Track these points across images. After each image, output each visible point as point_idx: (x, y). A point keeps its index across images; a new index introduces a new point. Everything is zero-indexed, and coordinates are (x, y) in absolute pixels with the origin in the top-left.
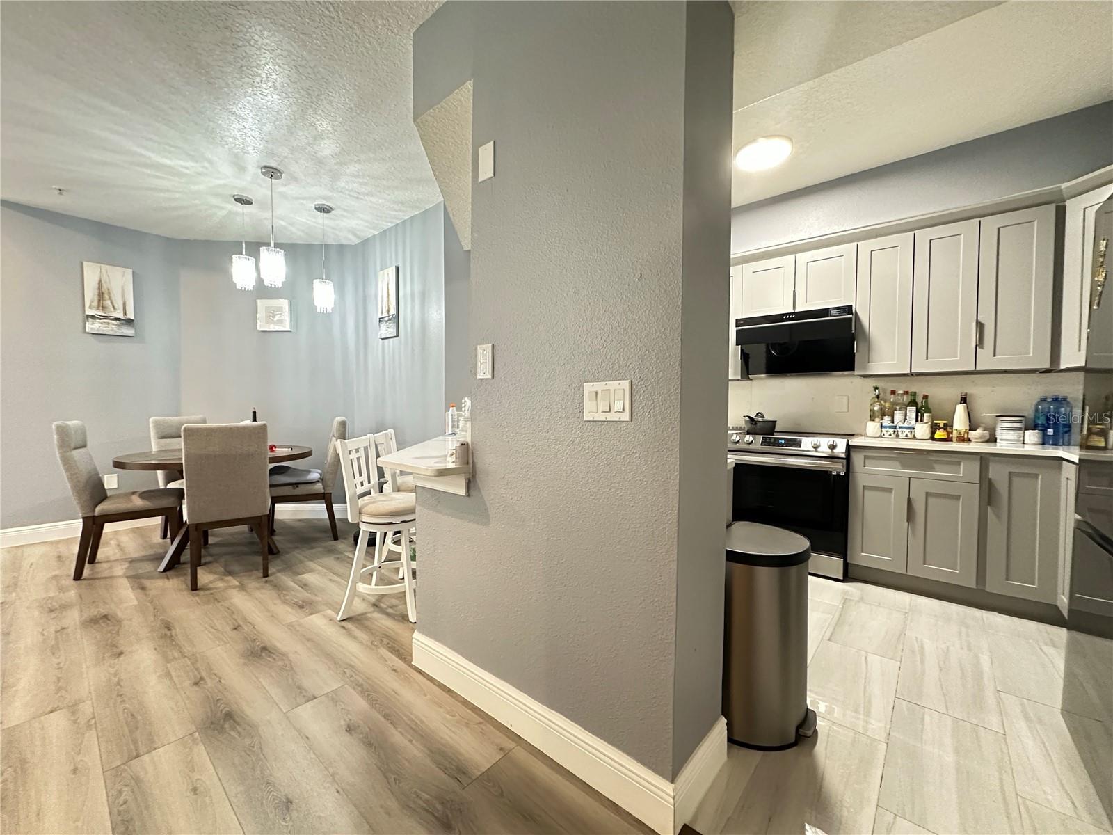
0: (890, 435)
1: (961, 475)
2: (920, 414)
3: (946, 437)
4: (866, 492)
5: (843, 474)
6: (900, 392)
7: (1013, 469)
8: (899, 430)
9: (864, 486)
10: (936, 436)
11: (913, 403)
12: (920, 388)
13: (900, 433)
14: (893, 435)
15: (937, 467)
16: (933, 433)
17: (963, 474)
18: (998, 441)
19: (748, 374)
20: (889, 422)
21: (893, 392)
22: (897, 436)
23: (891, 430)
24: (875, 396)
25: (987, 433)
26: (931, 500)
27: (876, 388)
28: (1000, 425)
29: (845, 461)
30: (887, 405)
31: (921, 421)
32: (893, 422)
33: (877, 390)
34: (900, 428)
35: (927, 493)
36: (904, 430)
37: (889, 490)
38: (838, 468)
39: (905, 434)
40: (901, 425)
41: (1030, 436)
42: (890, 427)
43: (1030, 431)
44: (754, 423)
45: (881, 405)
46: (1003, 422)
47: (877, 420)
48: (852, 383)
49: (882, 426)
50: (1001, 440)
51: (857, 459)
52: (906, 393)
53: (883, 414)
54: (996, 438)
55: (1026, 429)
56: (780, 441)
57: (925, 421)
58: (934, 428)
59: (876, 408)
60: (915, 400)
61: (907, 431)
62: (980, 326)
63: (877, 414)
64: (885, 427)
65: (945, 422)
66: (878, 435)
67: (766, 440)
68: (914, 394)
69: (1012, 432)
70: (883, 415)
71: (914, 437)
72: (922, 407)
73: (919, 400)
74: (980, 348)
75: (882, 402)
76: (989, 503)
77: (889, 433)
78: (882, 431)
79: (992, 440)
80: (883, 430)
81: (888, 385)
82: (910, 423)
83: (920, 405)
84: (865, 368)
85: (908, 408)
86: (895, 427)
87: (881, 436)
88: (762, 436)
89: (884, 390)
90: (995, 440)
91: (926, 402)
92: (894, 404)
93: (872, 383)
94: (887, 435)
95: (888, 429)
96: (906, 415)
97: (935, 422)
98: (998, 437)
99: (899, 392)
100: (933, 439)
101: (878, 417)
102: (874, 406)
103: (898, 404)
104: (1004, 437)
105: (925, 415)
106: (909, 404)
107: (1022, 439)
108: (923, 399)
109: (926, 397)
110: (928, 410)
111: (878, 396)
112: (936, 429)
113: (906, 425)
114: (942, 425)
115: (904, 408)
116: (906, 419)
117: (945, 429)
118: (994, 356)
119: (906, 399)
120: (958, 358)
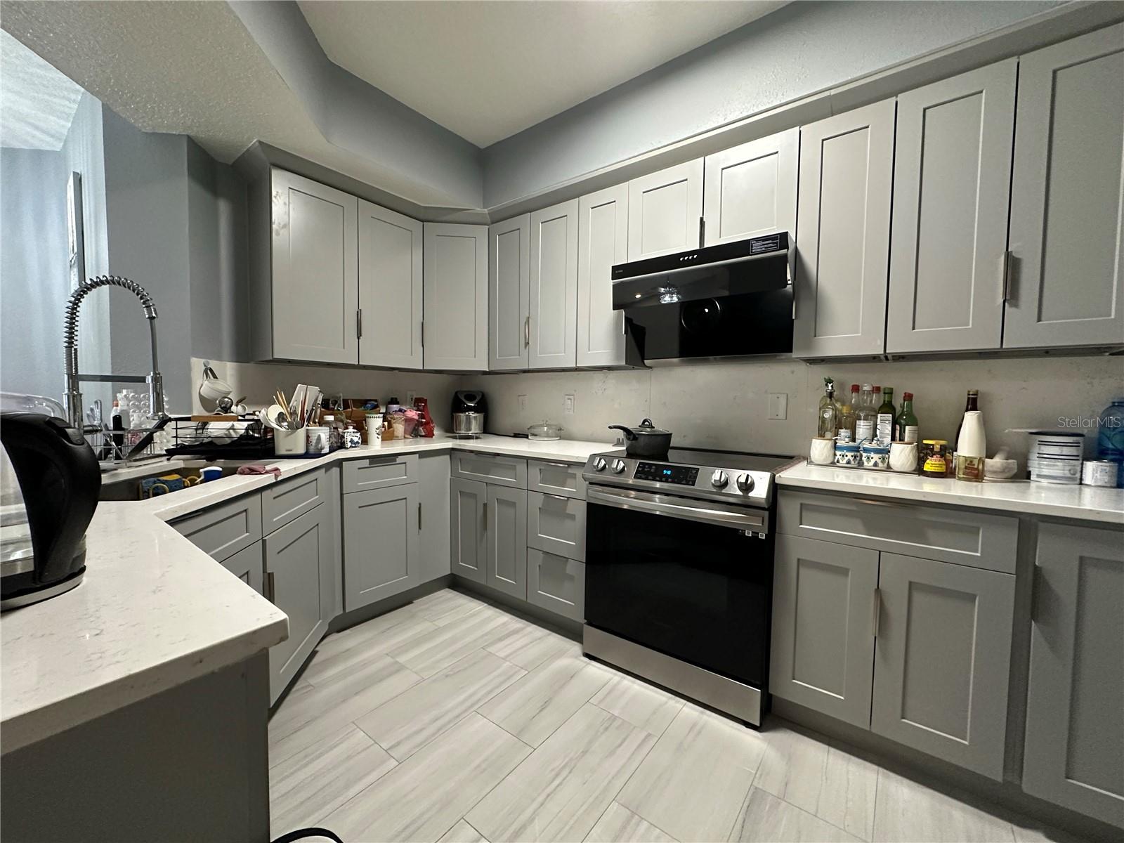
0: (849, 462)
1: (979, 555)
2: (898, 427)
3: (943, 469)
4: (802, 571)
5: (762, 536)
6: (867, 388)
7: (1090, 551)
8: (864, 455)
9: (799, 560)
10: (927, 467)
11: (888, 407)
12: (900, 381)
13: (864, 459)
14: (853, 462)
15: (931, 534)
16: (921, 461)
17: (982, 553)
18: (1033, 477)
19: (643, 358)
20: (847, 440)
21: (856, 389)
22: (860, 465)
23: (850, 454)
24: (825, 394)
25: (1013, 463)
26: (918, 597)
27: (829, 381)
28: (1036, 450)
29: (766, 513)
30: (845, 410)
31: (902, 439)
32: (854, 440)
33: (830, 385)
34: (866, 450)
35: (910, 583)
36: (872, 455)
37: (844, 572)
38: (755, 526)
39: (873, 462)
40: (867, 445)
41: (1095, 471)
42: (850, 449)
43: (1095, 463)
44: (632, 437)
45: (835, 409)
46: (1043, 443)
47: (828, 435)
48: (793, 372)
49: (835, 447)
50: (1039, 476)
51: (789, 509)
52: (877, 390)
53: (838, 424)
54: (1029, 473)
55: (1087, 458)
56: (665, 472)
57: (907, 439)
58: (923, 453)
59: (827, 416)
60: (890, 402)
61: (876, 457)
62: (1013, 265)
63: (829, 425)
64: (841, 448)
65: (943, 442)
66: (829, 462)
67: (644, 468)
68: (890, 392)
69: (1060, 464)
70: (839, 426)
71: (889, 469)
72: (902, 414)
73: (898, 402)
74: (1011, 306)
75: (838, 405)
76: (1034, 615)
77: (846, 459)
78: (835, 455)
79: (1023, 475)
80: (838, 453)
81: (849, 376)
82: (882, 442)
83: (898, 410)
84: (809, 345)
85: (879, 415)
86: (857, 449)
87: (833, 464)
88: (639, 461)
89: (842, 386)
90: (1028, 476)
91: (910, 406)
92: (857, 407)
93: (822, 372)
94: (843, 462)
95: (845, 452)
96: (875, 428)
97: (925, 442)
98: (1034, 472)
99: (865, 388)
100: (920, 471)
101: (830, 431)
102: (824, 412)
103: (862, 409)
104: (1046, 472)
105: (907, 428)
106: (881, 408)
107: (1078, 475)
108: (905, 400)
109: (909, 397)
110: (913, 421)
111: (831, 395)
112: (927, 454)
113: (874, 445)
114: (937, 448)
115: (872, 415)
116: (875, 435)
117: (942, 456)
118: (1039, 320)
119: (876, 400)
120: (970, 326)
